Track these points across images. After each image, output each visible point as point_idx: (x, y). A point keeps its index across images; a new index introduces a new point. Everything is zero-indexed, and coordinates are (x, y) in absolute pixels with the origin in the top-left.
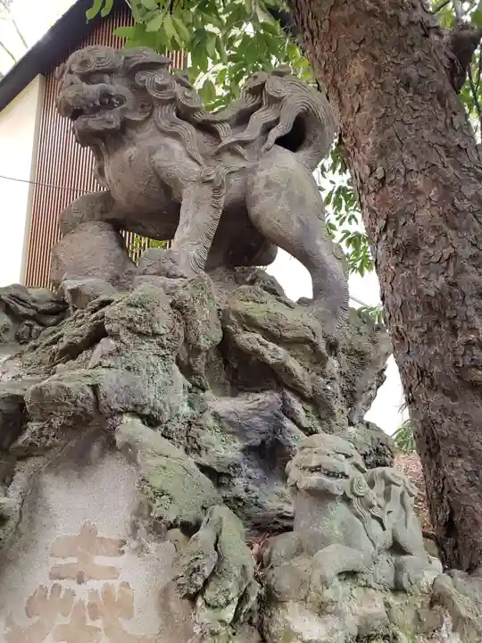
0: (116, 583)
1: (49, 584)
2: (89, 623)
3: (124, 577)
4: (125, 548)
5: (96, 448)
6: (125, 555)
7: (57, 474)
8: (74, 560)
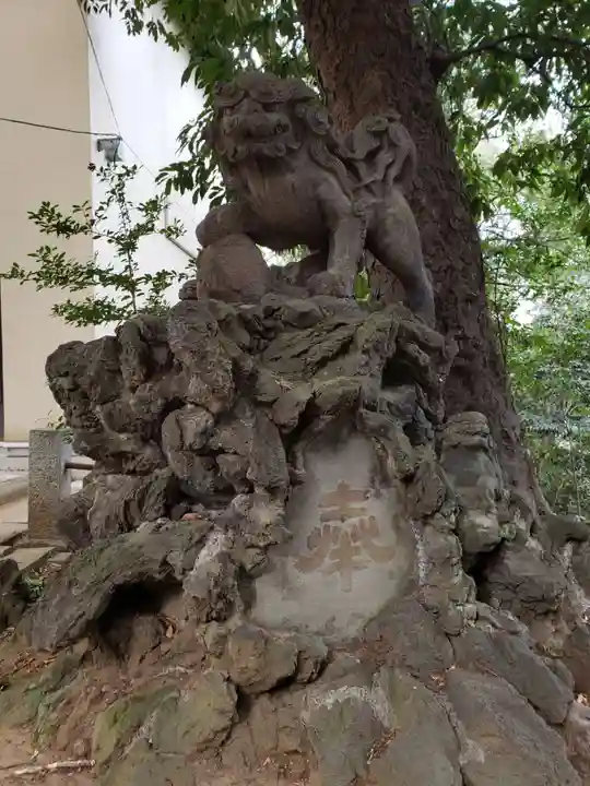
0: (366, 518)
1: (320, 526)
2: (353, 544)
3: (371, 513)
4: (368, 495)
5: (345, 431)
6: (370, 500)
7: (318, 451)
8: (336, 508)
